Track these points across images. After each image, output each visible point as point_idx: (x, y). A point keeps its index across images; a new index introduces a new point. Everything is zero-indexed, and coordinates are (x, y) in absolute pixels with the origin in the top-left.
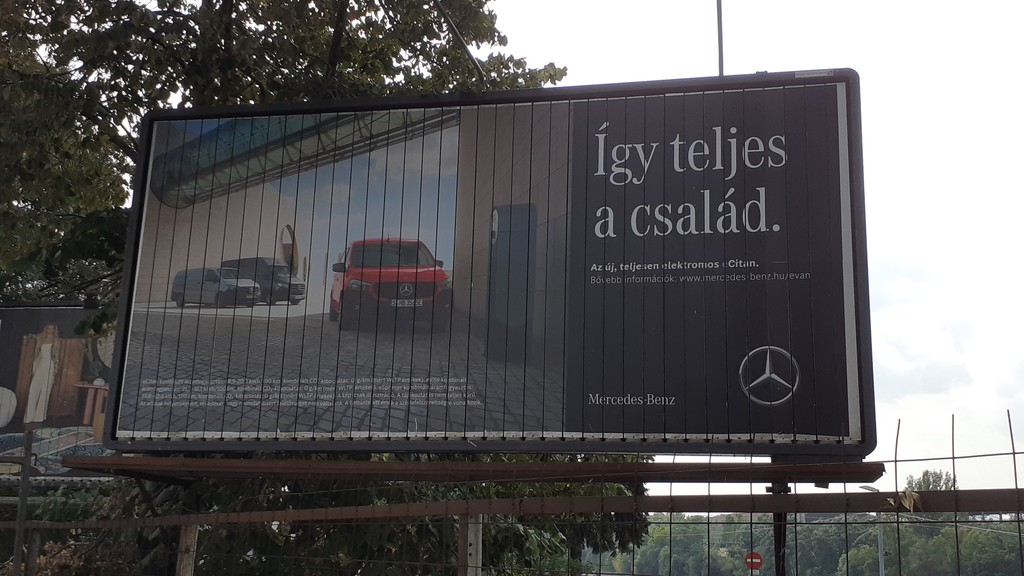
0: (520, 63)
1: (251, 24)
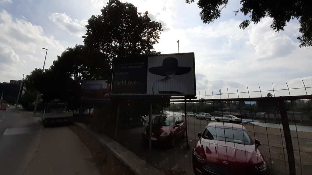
0: (156, 52)
1: (125, 48)
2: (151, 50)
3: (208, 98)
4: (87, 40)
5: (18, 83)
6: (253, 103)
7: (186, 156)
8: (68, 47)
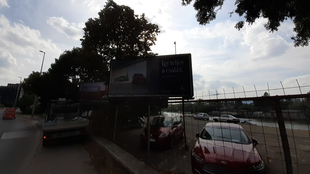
0: (153, 53)
1: (122, 50)
2: (148, 52)
3: (205, 99)
4: (84, 43)
5: (16, 87)
6: (249, 102)
7: (185, 157)
8: (66, 50)
